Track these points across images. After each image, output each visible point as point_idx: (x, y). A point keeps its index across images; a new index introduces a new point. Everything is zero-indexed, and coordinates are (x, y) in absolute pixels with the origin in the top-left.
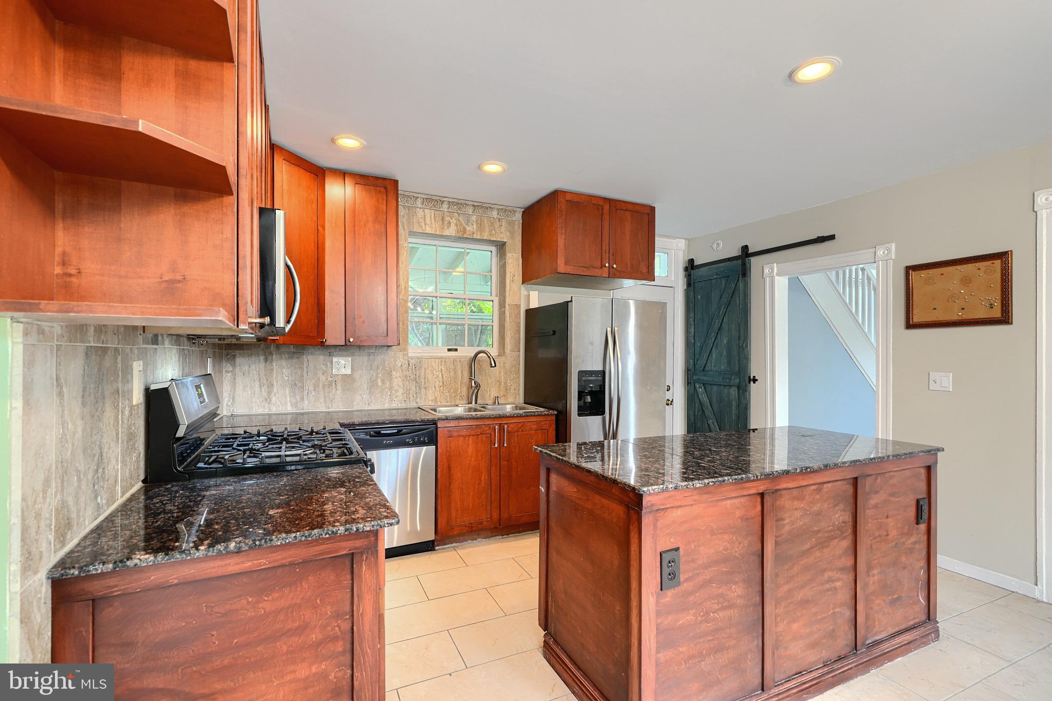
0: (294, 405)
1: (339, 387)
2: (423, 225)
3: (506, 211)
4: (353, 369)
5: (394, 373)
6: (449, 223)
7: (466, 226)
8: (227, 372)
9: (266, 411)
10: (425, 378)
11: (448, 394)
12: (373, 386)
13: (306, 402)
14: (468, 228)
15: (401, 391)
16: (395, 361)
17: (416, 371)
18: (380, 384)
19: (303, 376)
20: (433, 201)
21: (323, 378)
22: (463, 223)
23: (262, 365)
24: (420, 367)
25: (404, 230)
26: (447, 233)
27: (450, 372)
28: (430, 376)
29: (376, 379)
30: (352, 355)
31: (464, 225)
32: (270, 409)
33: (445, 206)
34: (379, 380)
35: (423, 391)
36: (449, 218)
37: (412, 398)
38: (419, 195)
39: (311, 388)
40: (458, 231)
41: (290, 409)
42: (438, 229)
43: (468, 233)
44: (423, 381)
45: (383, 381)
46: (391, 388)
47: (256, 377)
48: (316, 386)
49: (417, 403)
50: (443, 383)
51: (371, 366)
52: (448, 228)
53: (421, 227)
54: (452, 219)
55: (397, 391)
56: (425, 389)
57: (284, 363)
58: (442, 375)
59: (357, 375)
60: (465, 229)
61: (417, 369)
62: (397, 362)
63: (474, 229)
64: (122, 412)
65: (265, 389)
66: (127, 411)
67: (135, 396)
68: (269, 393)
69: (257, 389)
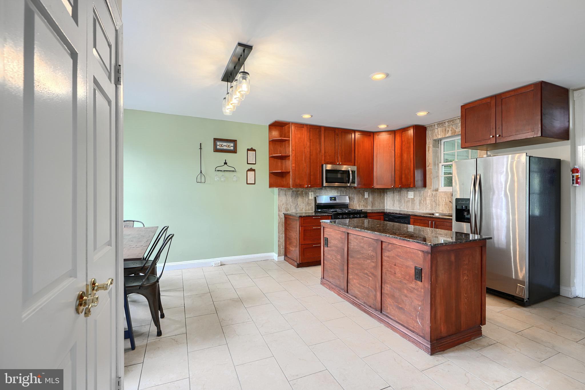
0: (399, 207)
1: (410, 202)
2: (437, 135)
4: (414, 196)
5: (427, 198)
6: (448, 131)
7: (456, 130)
8: (386, 196)
9: (393, 209)
10: (438, 201)
11: (448, 209)
12: (420, 203)
13: (402, 207)
14: (457, 130)
15: (429, 205)
16: (427, 193)
17: (435, 197)
18: (422, 202)
19: (401, 198)
20: (441, 124)
21: (406, 199)
22: (454, 128)
23: (392, 194)
24: (437, 196)
25: (431, 140)
26: (447, 135)
27: (449, 198)
28: (440, 200)
29: (421, 200)
30: (414, 191)
31: (455, 129)
33: (447, 124)
34: (422, 201)
35: (438, 206)
36: (448, 128)
37: (433, 209)
38: (435, 124)
39: (403, 202)
40: (452, 133)
41: (398, 209)
42: (443, 135)
43: (457, 132)
44: (438, 202)
45: (423, 201)
46: (426, 204)
47: (391, 198)
48: (404, 202)
49: (435, 211)
50: (446, 203)
51: (420, 195)
52: (448, 133)
53: (437, 136)
54: (449, 128)
55: (428, 205)
56: (439, 205)
57: (397, 194)
58: (446, 200)
59: (415, 199)
60: (455, 131)
61: (435, 196)
62: (428, 194)
63: (459, 130)
64: (305, 200)
65: (393, 202)
66: (307, 200)
67: (310, 198)
68: (394, 203)
69: (391, 202)
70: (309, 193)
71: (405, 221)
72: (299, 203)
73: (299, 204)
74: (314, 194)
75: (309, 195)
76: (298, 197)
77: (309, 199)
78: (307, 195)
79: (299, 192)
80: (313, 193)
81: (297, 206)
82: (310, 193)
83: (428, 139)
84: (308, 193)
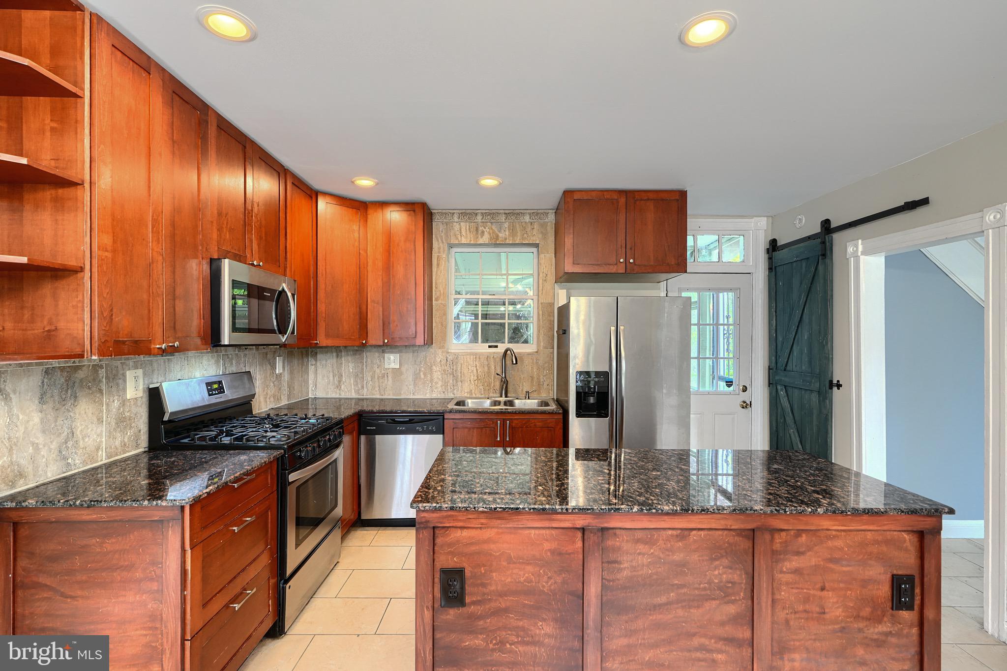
0: (357, 392)
1: (390, 378)
2: (459, 237)
3: (537, 214)
4: (401, 364)
5: (434, 367)
6: (483, 232)
7: (499, 233)
8: (312, 365)
9: (337, 396)
10: (461, 372)
11: (482, 387)
12: (417, 378)
13: (365, 390)
14: (500, 235)
15: (440, 383)
16: (435, 357)
17: (453, 366)
18: (422, 376)
19: (363, 369)
20: (467, 215)
21: (378, 371)
22: (496, 230)
23: (335, 360)
24: (457, 363)
25: (443, 242)
26: (481, 241)
27: (484, 367)
28: (465, 371)
29: (420, 373)
30: (400, 352)
31: (497, 232)
32: (340, 394)
33: (479, 218)
34: (422, 373)
35: (459, 383)
36: (483, 228)
37: (449, 390)
38: (455, 211)
39: (369, 379)
40: (491, 239)
41: (354, 395)
42: (472, 239)
43: (500, 239)
44: (459, 375)
45: (425, 374)
46: (432, 380)
47: (330, 369)
48: (373, 378)
49: (454, 394)
50: (478, 377)
51: (415, 361)
52: (482, 237)
53: (457, 239)
54: (485, 228)
55: (437, 383)
56: (461, 382)
57: (350, 358)
58: (477, 370)
59: (404, 369)
60: (497, 236)
61: (454, 364)
62: (437, 359)
63: (506, 234)
64: (107, 405)
65: (336, 378)
66: (116, 404)
67: (130, 393)
68: (340, 382)
69: (331, 378)
70: (124, 375)
71: (428, 428)
72: (79, 426)
73: (78, 432)
74: (145, 374)
75: (125, 381)
76: (76, 397)
77: (124, 402)
78: (118, 384)
79: (81, 374)
80: (140, 372)
81: (70, 444)
82: (128, 373)
83: (438, 241)
84: (121, 372)
